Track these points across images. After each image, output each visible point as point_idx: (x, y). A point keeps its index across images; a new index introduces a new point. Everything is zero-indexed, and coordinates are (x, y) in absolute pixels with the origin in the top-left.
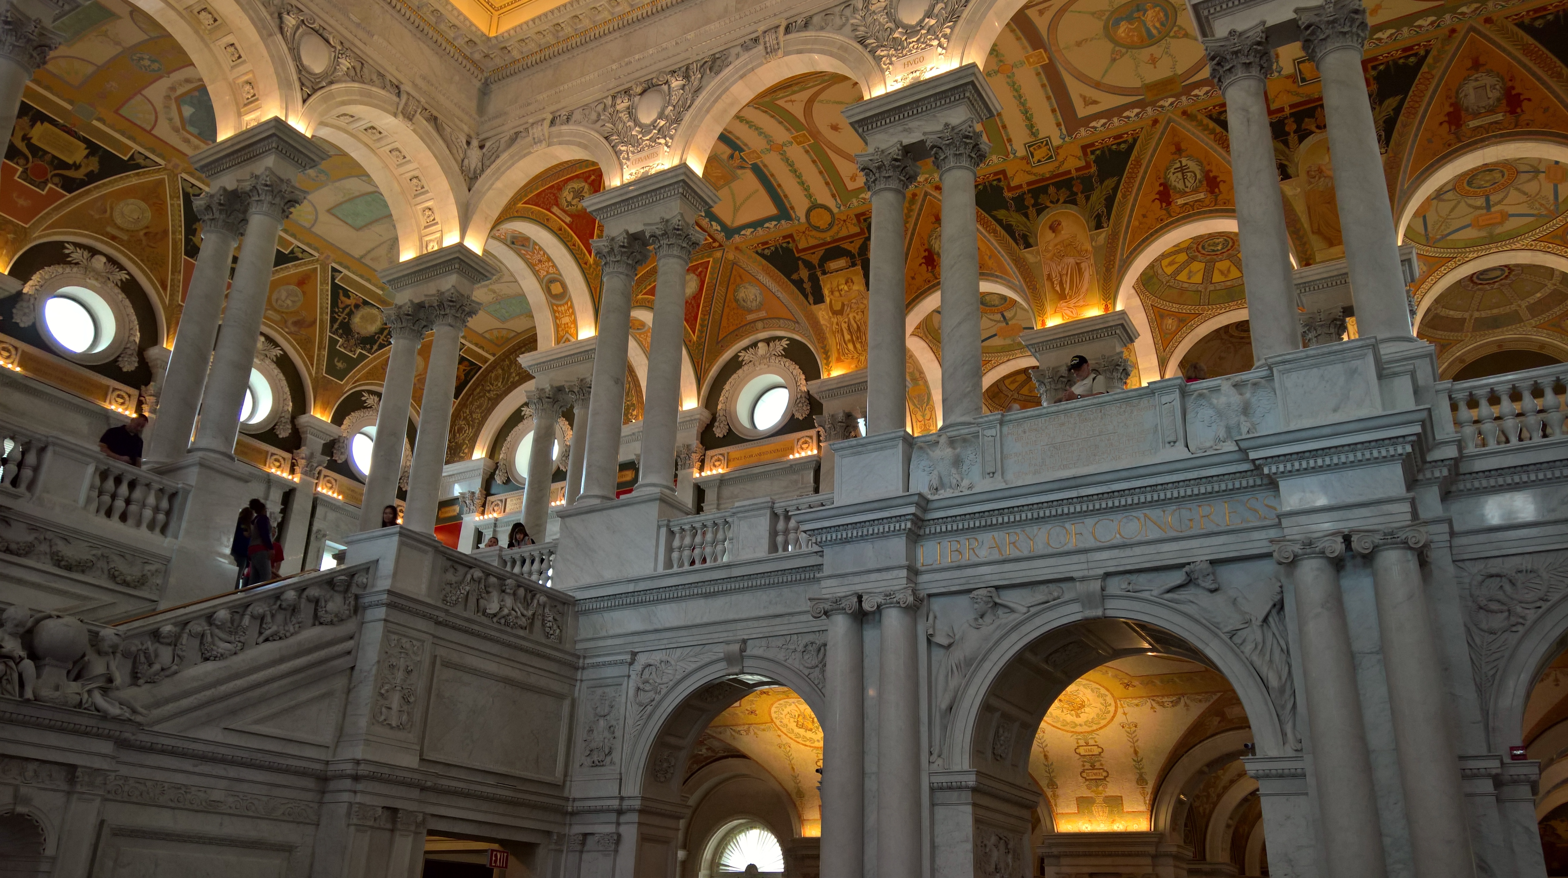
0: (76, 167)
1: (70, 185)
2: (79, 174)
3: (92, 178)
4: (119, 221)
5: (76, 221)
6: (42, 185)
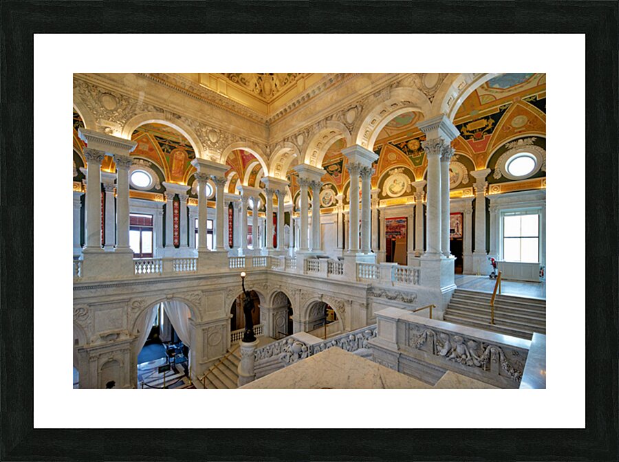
1: (489, 132)
2: (490, 127)
3: (494, 125)
4: (517, 127)
6: (482, 138)
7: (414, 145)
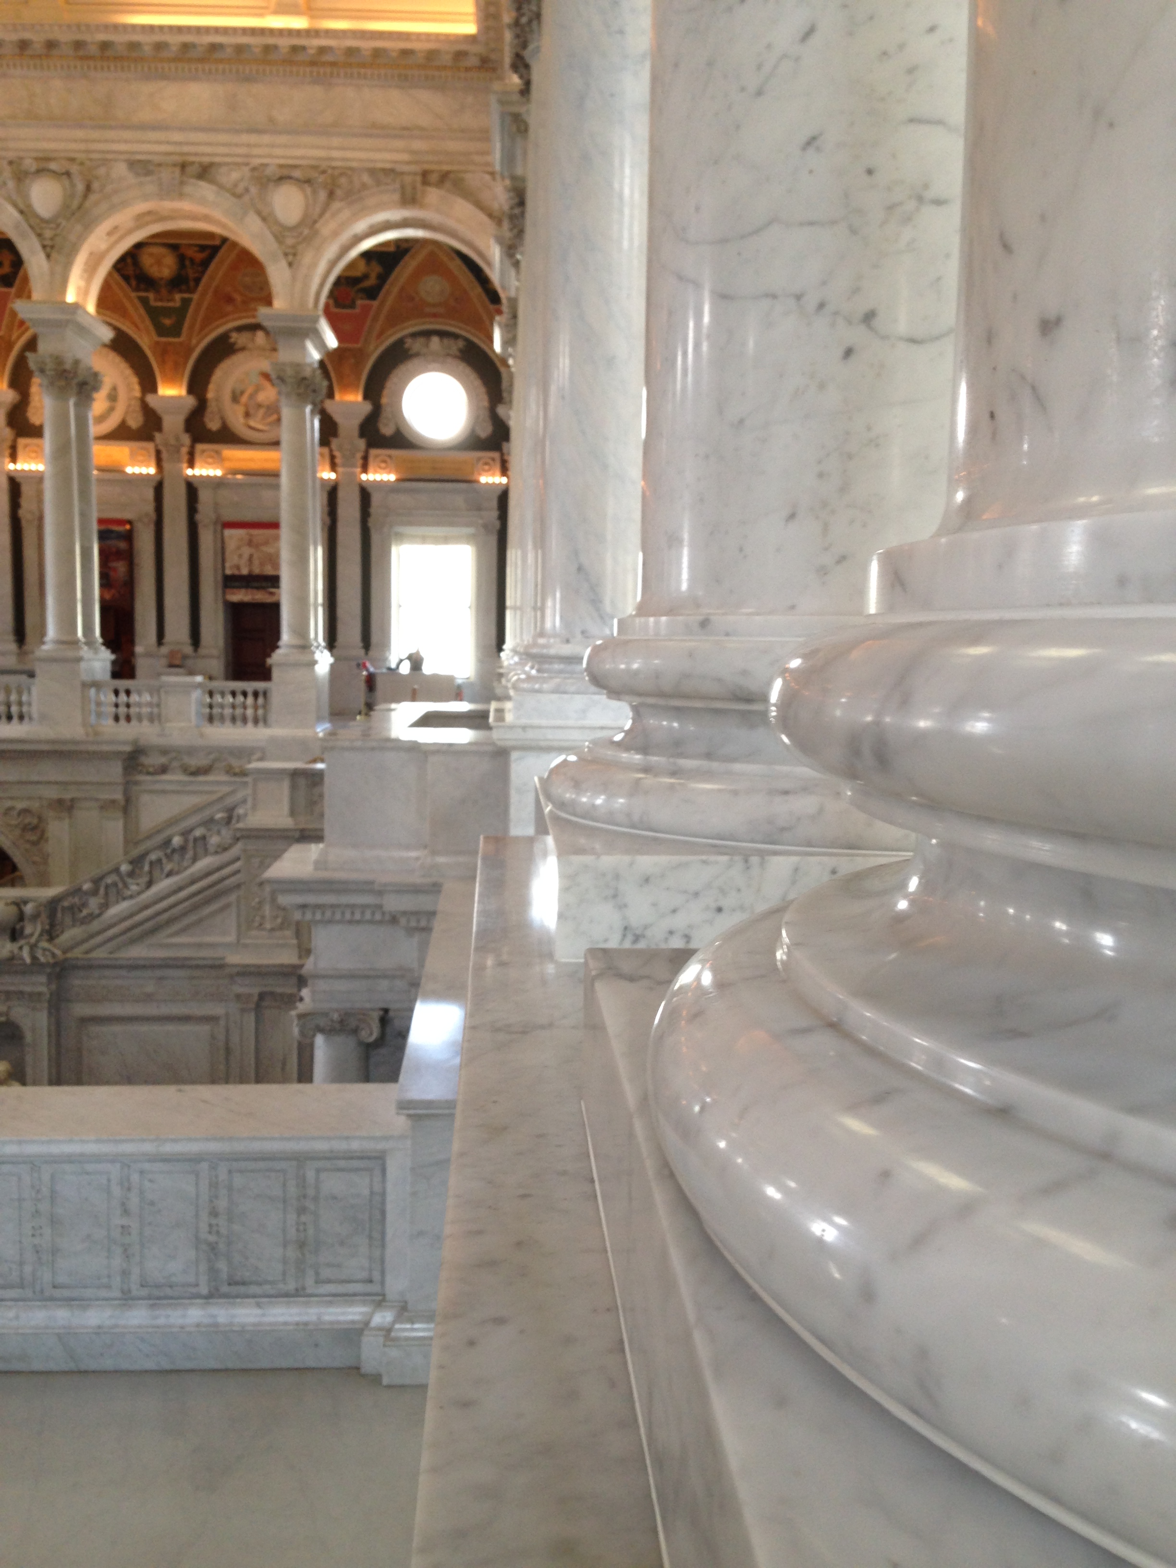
0: (366, 277)
1: (372, 293)
2: (372, 281)
3: (383, 278)
4: (430, 300)
5: (395, 319)
6: (352, 306)
7: (159, 262)
